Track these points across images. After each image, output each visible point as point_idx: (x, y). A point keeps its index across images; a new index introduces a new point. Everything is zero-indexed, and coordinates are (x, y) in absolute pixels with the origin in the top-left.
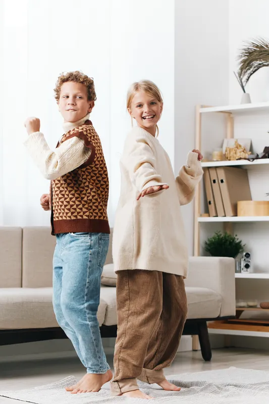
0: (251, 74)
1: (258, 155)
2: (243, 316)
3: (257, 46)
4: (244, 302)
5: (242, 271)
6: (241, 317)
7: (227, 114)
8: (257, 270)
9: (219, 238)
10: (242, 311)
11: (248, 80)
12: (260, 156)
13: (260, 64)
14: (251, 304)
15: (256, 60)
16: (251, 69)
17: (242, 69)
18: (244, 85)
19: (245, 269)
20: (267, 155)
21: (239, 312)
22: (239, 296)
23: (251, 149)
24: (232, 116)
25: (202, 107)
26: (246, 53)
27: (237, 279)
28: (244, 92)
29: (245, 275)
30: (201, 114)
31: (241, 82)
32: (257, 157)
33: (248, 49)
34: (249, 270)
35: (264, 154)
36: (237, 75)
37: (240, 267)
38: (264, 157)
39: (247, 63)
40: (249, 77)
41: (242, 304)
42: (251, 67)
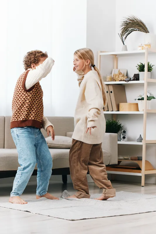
0: (128, 35)
1: (130, 79)
2: (121, 164)
3: (131, 20)
4: (122, 156)
5: (121, 140)
6: (120, 164)
7: (114, 56)
8: (129, 140)
9: (109, 123)
10: (121, 161)
11: (126, 38)
12: (132, 79)
13: (132, 30)
14: (126, 158)
15: (131, 27)
16: (128, 32)
17: (122, 32)
18: (124, 40)
19: (123, 139)
20: (135, 79)
21: (119, 162)
22: (119, 154)
23: (127, 75)
24: (117, 57)
25: (101, 52)
26: (125, 24)
27: (118, 144)
28: (124, 44)
29: (122, 142)
30: (100, 56)
31: (122, 39)
32: (130, 80)
33: (126, 21)
34: (125, 139)
35: (134, 78)
36: (120, 35)
37: (120, 138)
38: (134, 80)
39: (125, 29)
40: (126, 37)
41: (121, 158)
42: (128, 31)
